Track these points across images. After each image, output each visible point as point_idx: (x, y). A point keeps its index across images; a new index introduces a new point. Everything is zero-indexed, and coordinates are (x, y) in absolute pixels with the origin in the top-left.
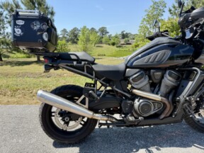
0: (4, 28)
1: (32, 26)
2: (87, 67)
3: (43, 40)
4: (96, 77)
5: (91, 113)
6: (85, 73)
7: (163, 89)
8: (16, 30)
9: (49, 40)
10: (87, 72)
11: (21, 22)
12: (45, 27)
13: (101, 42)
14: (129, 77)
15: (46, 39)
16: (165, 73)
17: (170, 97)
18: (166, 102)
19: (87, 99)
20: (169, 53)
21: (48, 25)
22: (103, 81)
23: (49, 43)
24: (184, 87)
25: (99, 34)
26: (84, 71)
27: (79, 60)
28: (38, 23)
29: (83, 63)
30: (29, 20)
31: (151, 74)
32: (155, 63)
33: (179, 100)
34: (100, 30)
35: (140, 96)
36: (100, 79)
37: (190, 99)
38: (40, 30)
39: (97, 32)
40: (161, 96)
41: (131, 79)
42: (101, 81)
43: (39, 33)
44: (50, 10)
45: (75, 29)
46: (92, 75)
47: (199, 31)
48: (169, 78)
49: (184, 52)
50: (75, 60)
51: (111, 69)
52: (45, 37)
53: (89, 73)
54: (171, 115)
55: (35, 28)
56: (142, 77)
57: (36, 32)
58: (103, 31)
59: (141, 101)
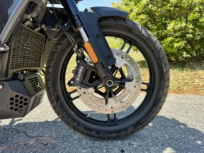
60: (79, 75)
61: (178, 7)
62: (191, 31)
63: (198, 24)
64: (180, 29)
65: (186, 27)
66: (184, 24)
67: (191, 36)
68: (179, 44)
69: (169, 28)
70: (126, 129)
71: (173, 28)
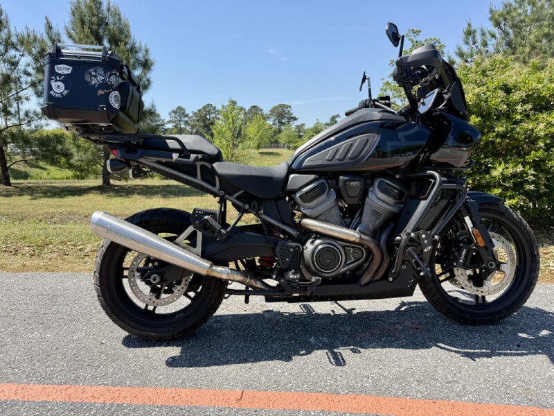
0: (18, 99)
1: (87, 78)
2: (202, 166)
3: (109, 106)
4: (221, 189)
5: (207, 264)
6: (198, 181)
7: (368, 219)
8: (54, 84)
9: (123, 108)
10: (203, 179)
11: (64, 70)
12: (114, 80)
13: (276, 144)
14: (295, 191)
15: (116, 106)
16: (372, 184)
17: (384, 237)
18: (372, 246)
19: (200, 234)
20: (375, 139)
21: (121, 76)
22: (238, 198)
23: (122, 115)
24: (410, 213)
25: (270, 122)
26: (195, 176)
27: (184, 152)
28: (101, 71)
29: (193, 156)
30: (80, 65)
31: (341, 184)
32: (346, 160)
33: (400, 241)
34: (273, 111)
35: (317, 233)
36: (231, 195)
37: (418, 237)
38: (105, 86)
39: (266, 118)
40: (362, 232)
41: (298, 195)
42: (232, 198)
43: (101, 92)
44: (140, 55)
45: (208, 109)
46: (214, 185)
47: (446, 97)
48: (381, 195)
49: (408, 138)
50: (175, 151)
51: (254, 173)
52: (114, 100)
53: (207, 182)
54: (385, 277)
55: (94, 82)
56: (322, 192)
57: (94, 89)
58: (282, 114)
59: (318, 242)
60: (462, 257)
61: (509, 138)
62: (532, 178)
63: (543, 168)
64: (514, 175)
65: (522, 172)
66: (520, 169)
67: (532, 187)
68: (513, 201)
69: (495, 173)
70: (499, 312)
71: (502, 174)
